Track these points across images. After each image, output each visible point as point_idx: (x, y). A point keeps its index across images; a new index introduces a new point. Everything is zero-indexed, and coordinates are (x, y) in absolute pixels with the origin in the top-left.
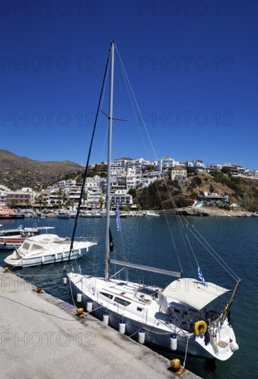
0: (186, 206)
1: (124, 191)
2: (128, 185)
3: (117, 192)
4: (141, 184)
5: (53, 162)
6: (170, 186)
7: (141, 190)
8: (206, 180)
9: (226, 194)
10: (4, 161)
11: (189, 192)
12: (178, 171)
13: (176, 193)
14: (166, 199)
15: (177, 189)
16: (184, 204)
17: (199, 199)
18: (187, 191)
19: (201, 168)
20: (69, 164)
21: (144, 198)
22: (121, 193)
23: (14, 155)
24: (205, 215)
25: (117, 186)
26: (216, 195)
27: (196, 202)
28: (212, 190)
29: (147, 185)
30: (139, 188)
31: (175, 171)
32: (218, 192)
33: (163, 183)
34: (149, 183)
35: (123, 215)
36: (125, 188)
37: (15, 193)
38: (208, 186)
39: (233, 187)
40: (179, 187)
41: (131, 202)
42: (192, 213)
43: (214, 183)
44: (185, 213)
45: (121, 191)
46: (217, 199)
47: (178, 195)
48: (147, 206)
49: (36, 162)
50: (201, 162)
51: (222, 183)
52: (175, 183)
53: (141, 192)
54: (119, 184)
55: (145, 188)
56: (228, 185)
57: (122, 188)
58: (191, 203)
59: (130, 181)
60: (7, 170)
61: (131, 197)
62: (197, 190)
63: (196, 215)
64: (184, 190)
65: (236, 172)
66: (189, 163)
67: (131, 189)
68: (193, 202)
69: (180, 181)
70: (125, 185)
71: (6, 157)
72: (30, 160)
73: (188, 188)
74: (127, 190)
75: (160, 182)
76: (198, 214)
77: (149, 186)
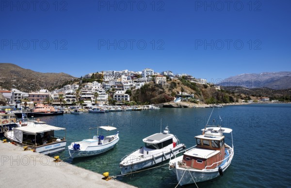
0: (170, 101)
1: (122, 91)
2: (124, 87)
3: (117, 93)
4: (135, 87)
5: (51, 73)
6: (156, 88)
7: (135, 91)
8: (179, 84)
9: (192, 93)
10: (12, 72)
11: (170, 92)
12: (161, 78)
13: (161, 93)
14: (154, 97)
15: (162, 90)
16: (168, 100)
17: (178, 97)
18: (169, 91)
19: (172, 76)
20: (63, 75)
21: (137, 97)
22: (120, 93)
23: (20, 68)
24: (185, 107)
25: (116, 88)
26: (186, 94)
27: (175, 99)
28: (182, 91)
29: (139, 87)
30: (134, 90)
31: (159, 78)
32: (187, 92)
33: (151, 86)
34: (141, 85)
35: (139, 108)
36: (123, 90)
37: (36, 94)
38: (180, 88)
39: (194, 89)
40: (162, 89)
41: (129, 99)
42: (176, 106)
43: (183, 86)
44: (171, 106)
45: (120, 92)
46: (187, 96)
47: (163, 94)
48: (140, 102)
49: (38, 74)
50: (171, 72)
51: (187, 86)
52: (160, 86)
53: (135, 93)
54: (118, 87)
55: (138, 90)
56: (191, 87)
57: (120, 90)
58: (172, 99)
59: (126, 84)
60: (15, 79)
61: (129, 96)
62: (175, 90)
63: (179, 107)
64: (166, 90)
65: (191, 79)
66: (165, 73)
67: (128, 90)
68: (174, 99)
69: (163, 84)
70: (122, 87)
71: (13, 69)
72: (33, 72)
73: (169, 89)
74: (125, 91)
75: (149, 85)
76: (180, 107)
77: (141, 88)
